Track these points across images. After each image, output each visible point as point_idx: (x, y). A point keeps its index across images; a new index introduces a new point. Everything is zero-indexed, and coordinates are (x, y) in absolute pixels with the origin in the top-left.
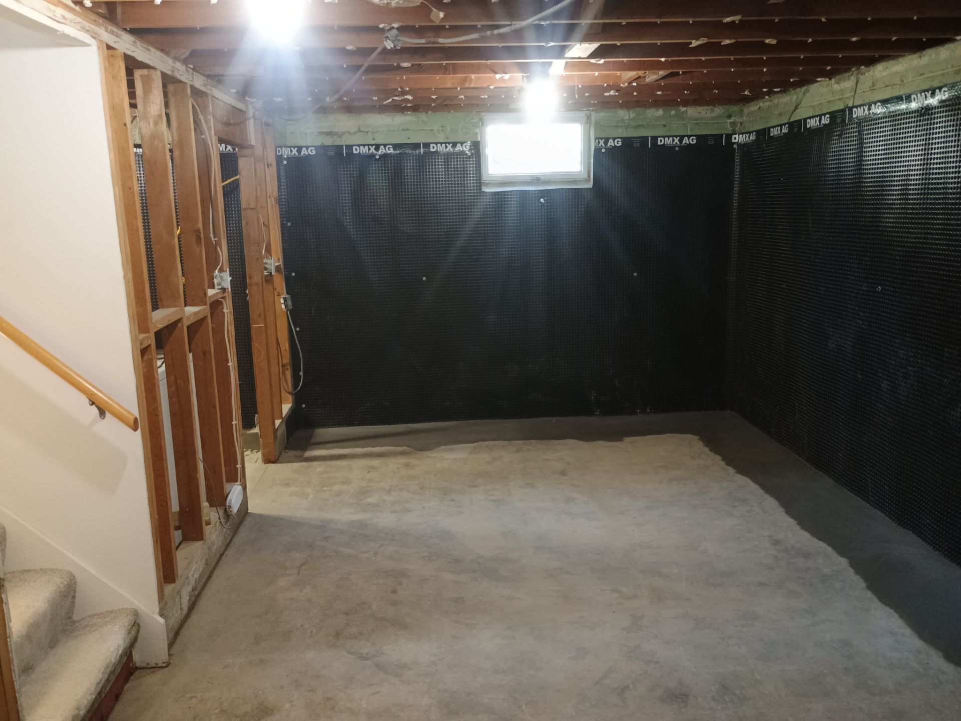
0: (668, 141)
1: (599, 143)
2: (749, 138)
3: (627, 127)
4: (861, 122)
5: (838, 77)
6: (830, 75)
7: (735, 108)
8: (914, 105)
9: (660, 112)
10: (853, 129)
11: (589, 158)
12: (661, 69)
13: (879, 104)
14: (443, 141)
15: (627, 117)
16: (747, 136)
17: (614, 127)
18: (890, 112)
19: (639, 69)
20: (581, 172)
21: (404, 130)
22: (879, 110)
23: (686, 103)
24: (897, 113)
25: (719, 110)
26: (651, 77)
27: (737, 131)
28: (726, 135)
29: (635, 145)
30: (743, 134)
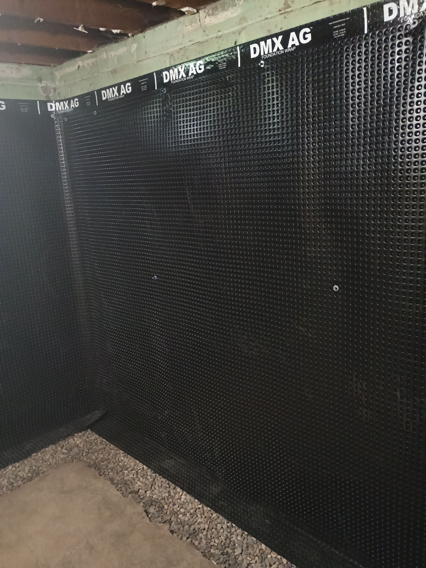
2: (69, 107)
16: (66, 104)
27: (52, 99)
28: (39, 101)
30: (59, 101)
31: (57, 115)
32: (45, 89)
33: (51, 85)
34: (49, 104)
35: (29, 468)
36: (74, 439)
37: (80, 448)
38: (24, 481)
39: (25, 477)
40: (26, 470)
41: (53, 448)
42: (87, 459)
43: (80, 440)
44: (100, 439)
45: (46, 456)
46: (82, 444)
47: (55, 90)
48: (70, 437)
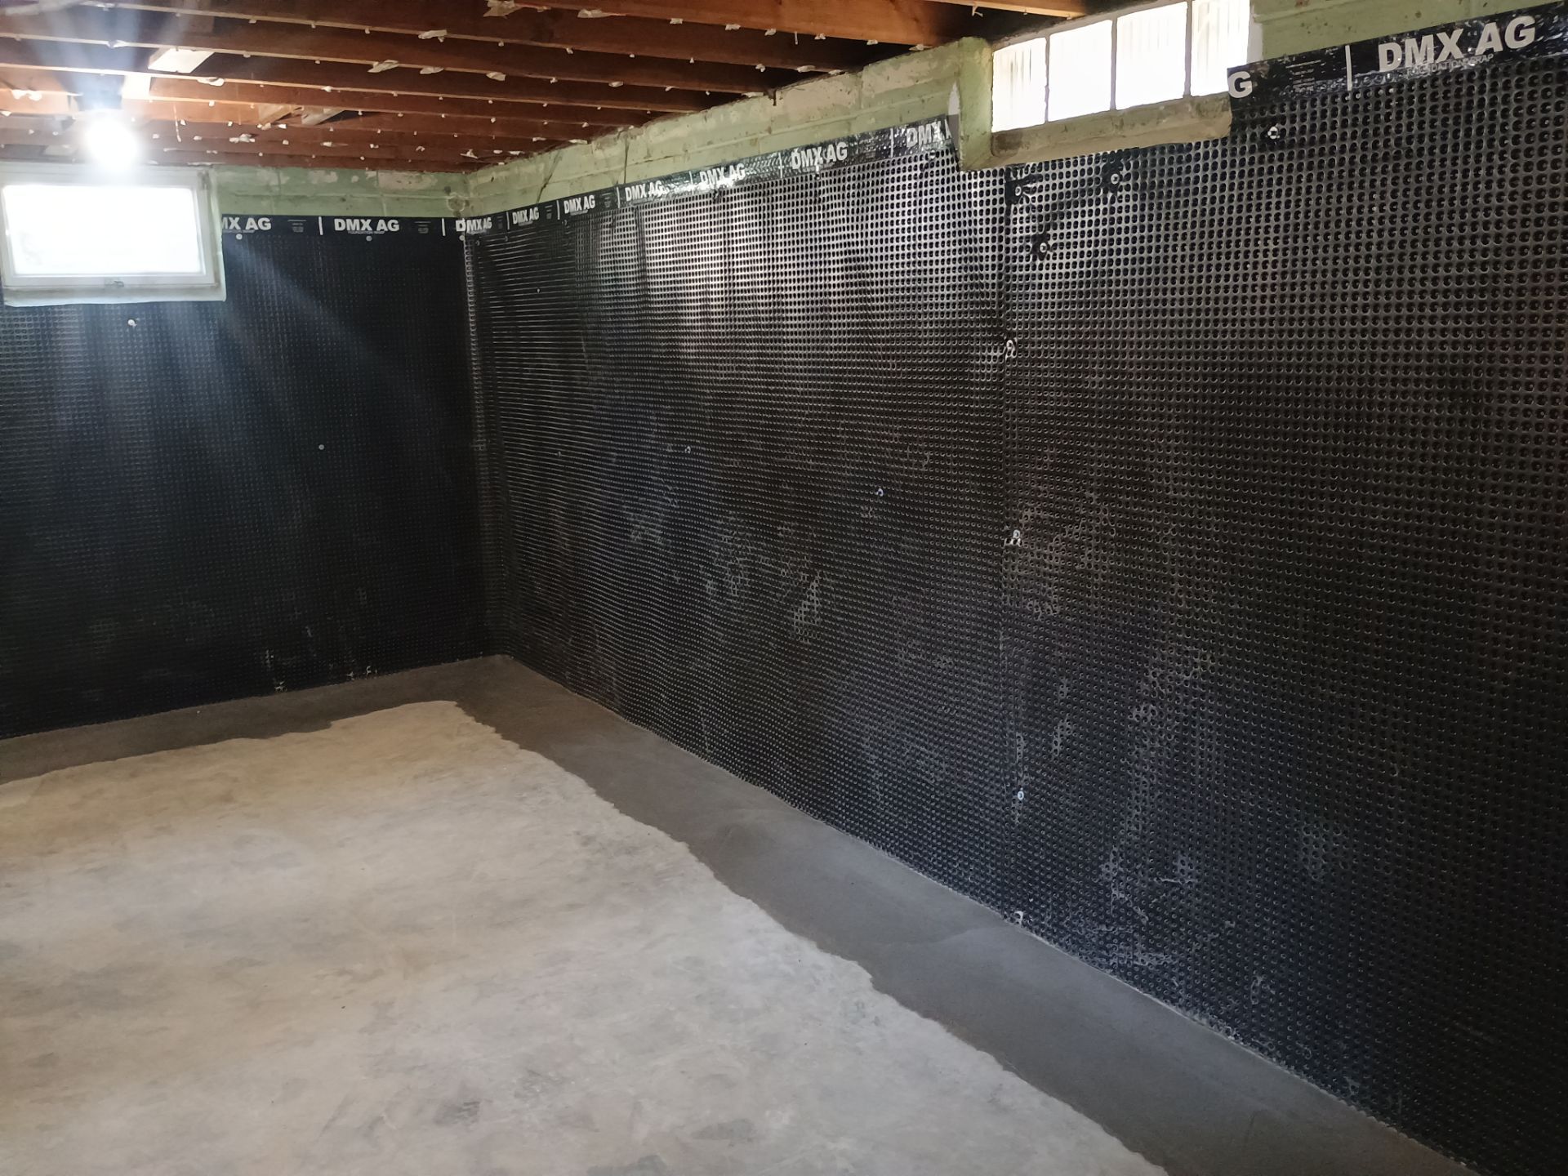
0: (353, 226)
1: (229, 224)
2: (482, 226)
3: (278, 198)
4: (637, 208)
5: (600, 139)
6: (588, 135)
7: (454, 178)
8: (704, 187)
9: (333, 176)
10: (628, 218)
11: (214, 249)
12: (328, 105)
13: (659, 182)
15: (274, 182)
17: (255, 196)
18: (674, 195)
19: (289, 102)
20: (201, 272)
22: (659, 191)
23: (375, 164)
24: (684, 197)
25: (429, 180)
26: (311, 117)
27: (462, 215)
28: (446, 219)
29: (295, 229)
30: (472, 218)
31: (468, 236)
32: (455, 202)
33: (463, 197)
34: (458, 223)
47: (467, 203)
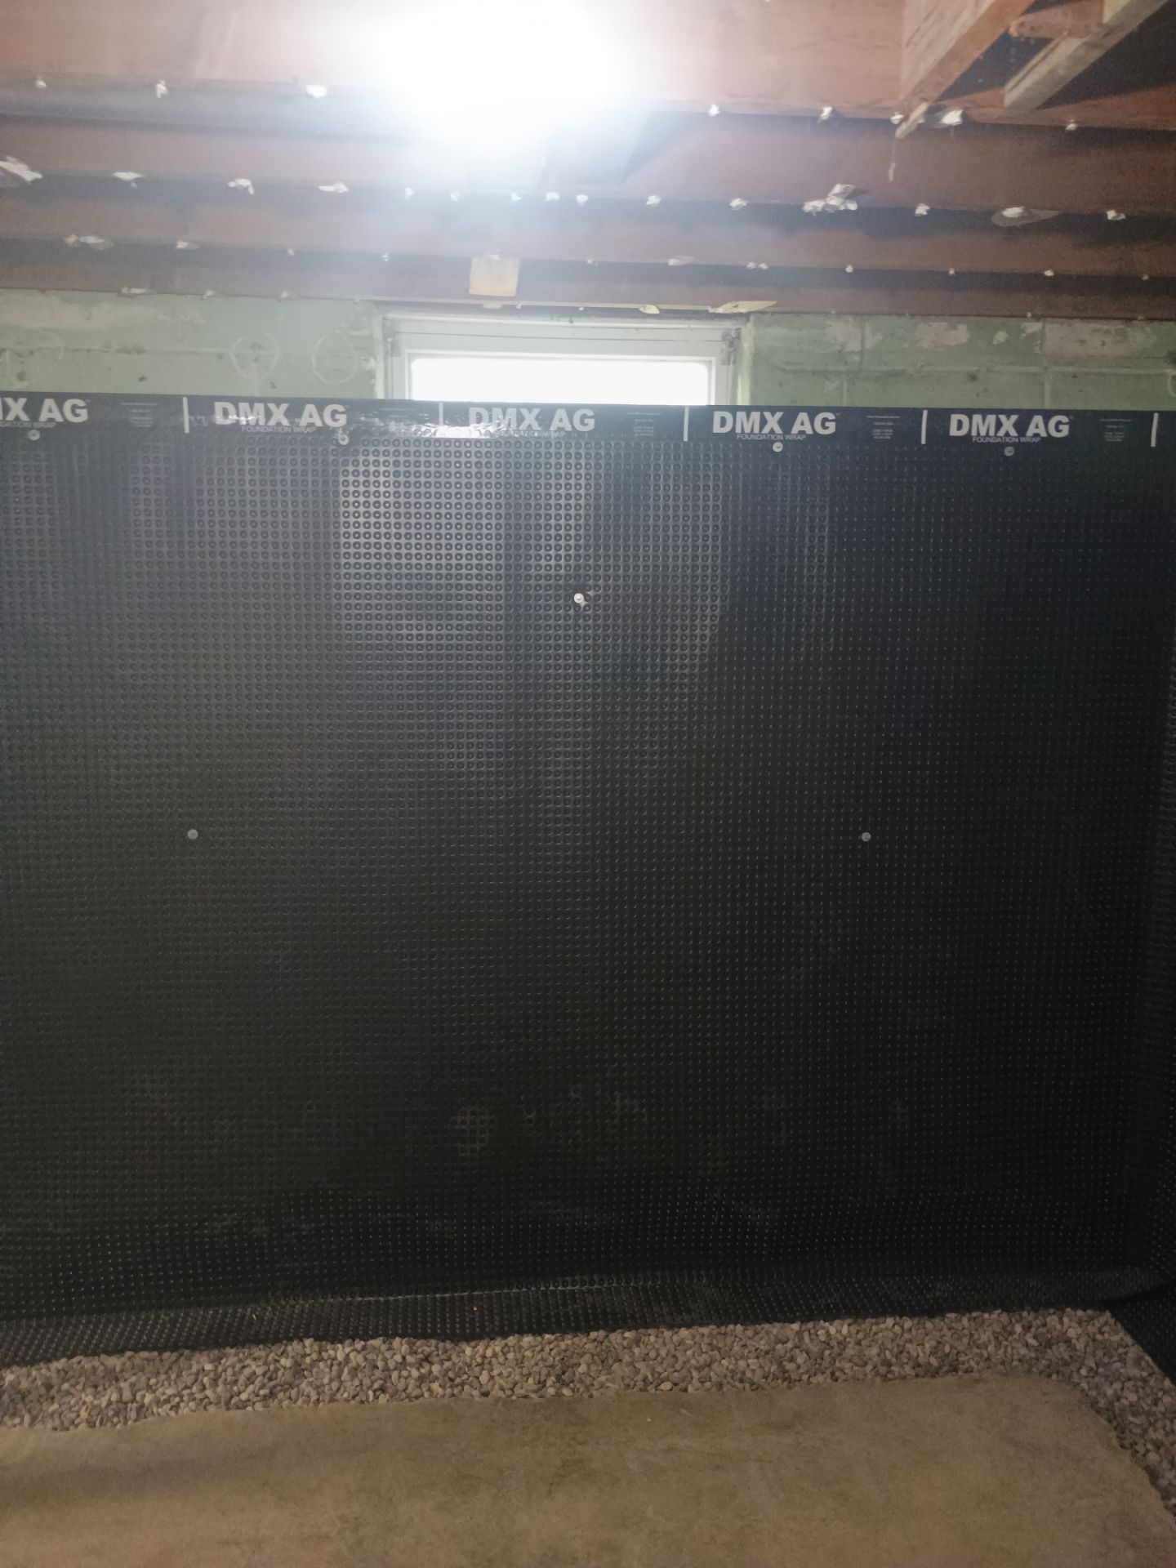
0: (982, 427)
1: (766, 423)
3: (855, 376)
9: (961, 334)
14: (257, 394)
15: (854, 346)
17: (814, 373)
21: (126, 351)
23: (1044, 308)
25: (1141, 336)
28: (1160, 413)
29: (877, 432)
35: (934, 1343)
36: (1061, 1319)
37: (1076, 1350)
38: (919, 1370)
39: (921, 1360)
40: (927, 1345)
41: (1002, 1319)
42: (1090, 1389)
43: (1079, 1331)
44: (1135, 1351)
45: (981, 1331)
46: (1083, 1341)
48: (1051, 1311)
